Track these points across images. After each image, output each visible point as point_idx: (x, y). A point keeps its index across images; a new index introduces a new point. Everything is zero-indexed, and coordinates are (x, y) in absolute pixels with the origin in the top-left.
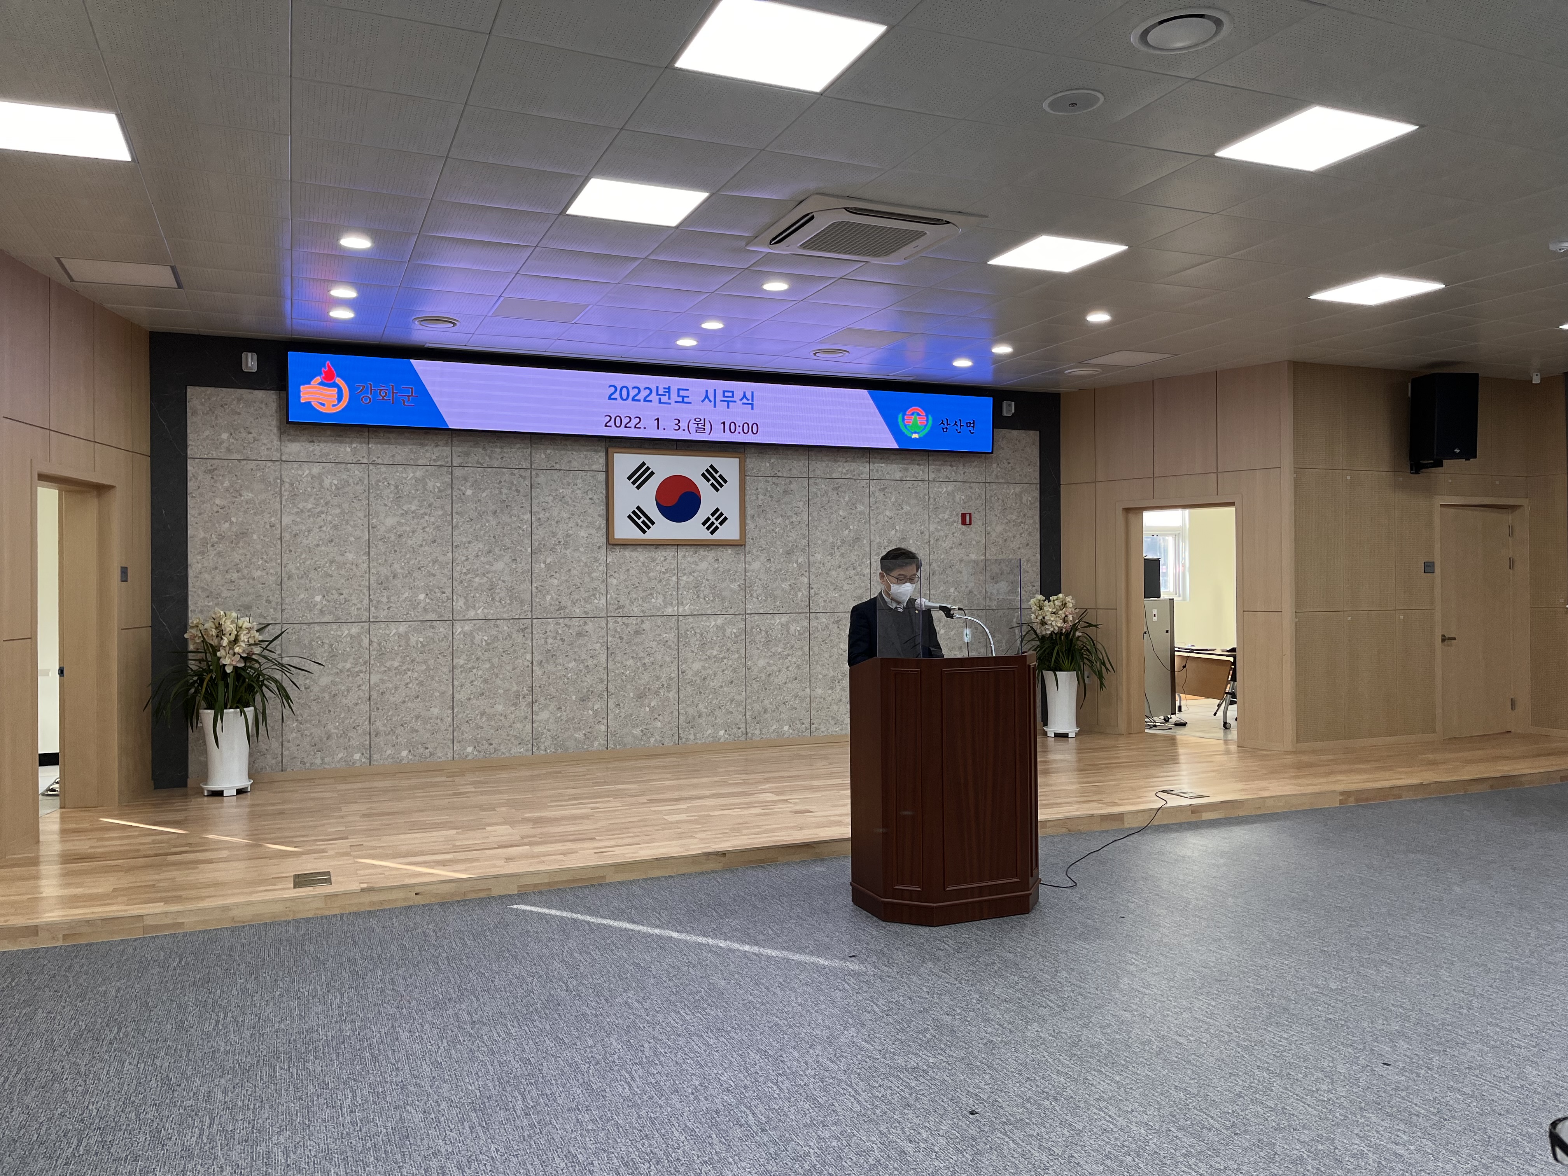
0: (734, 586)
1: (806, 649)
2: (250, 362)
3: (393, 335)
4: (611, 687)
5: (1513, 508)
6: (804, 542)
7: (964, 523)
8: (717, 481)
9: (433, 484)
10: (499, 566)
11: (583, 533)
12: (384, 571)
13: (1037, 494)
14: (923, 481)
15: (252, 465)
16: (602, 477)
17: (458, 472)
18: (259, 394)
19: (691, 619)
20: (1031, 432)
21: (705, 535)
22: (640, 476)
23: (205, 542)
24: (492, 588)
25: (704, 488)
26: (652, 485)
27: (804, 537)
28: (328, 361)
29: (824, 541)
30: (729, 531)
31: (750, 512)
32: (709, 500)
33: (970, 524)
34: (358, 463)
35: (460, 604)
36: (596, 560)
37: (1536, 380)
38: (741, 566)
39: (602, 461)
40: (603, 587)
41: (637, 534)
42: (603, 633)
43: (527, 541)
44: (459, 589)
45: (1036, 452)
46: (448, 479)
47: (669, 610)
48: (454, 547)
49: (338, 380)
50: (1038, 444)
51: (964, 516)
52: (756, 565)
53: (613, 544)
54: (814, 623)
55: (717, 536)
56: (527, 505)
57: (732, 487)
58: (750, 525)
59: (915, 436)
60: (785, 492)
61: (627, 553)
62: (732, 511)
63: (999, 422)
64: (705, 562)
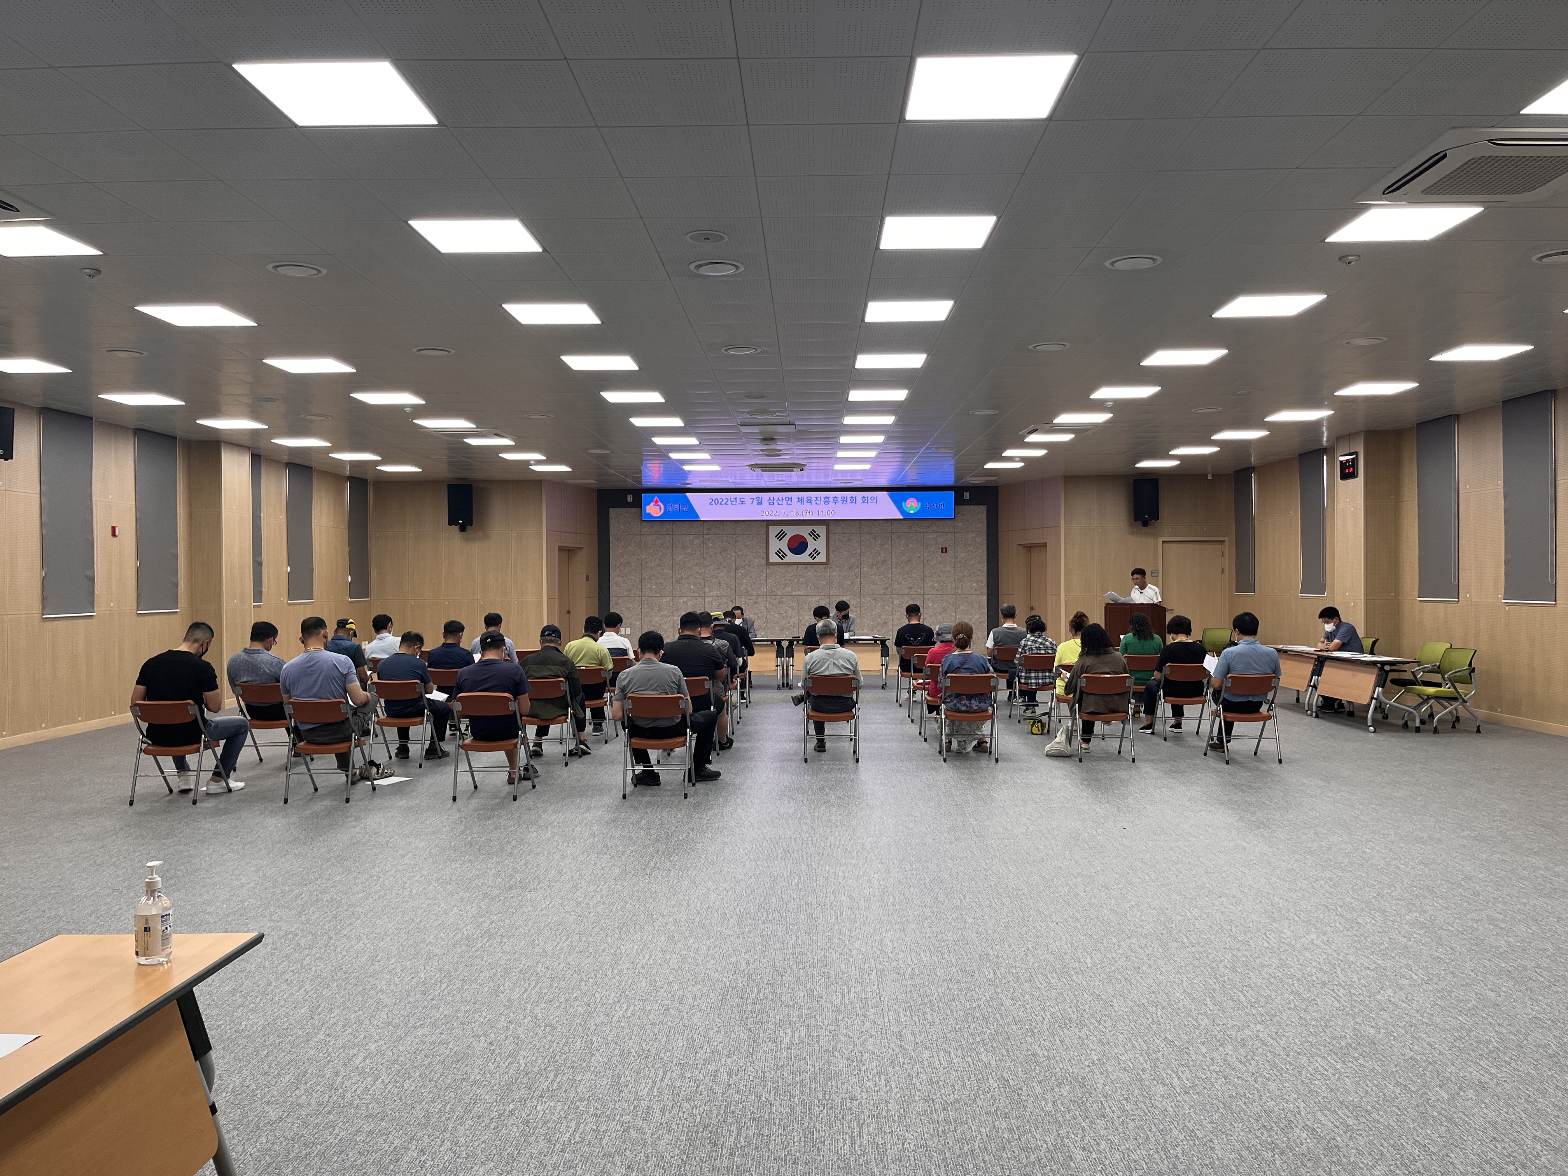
0: (824, 583)
1: (859, 611)
2: (630, 498)
3: (679, 485)
4: (769, 626)
5: (1222, 542)
6: (858, 563)
7: (942, 552)
8: (816, 537)
9: (697, 542)
10: (722, 574)
11: (756, 560)
12: (678, 577)
13: (985, 537)
14: (920, 533)
15: (631, 537)
16: (764, 536)
17: (706, 536)
18: (633, 510)
19: (804, 597)
20: (982, 506)
21: (811, 560)
22: (781, 536)
23: (615, 566)
24: (719, 583)
25: (810, 540)
26: (786, 539)
27: (858, 560)
28: (656, 497)
29: (868, 562)
30: (822, 558)
31: (831, 549)
32: (812, 545)
33: (946, 552)
34: (669, 534)
35: (707, 590)
36: (762, 571)
37: (1210, 477)
38: (827, 575)
39: (765, 530)
40: (765, 583)
41: (780, 560)
42: (765, 602)
43: (734, 564)
44: (706, 583)
45: (985, 516)
46: (702, 539)
47: (794, 593)
48: (705, 567)
49: (660, 504)
50: (985, 512)
51: (942, 549)
52: (835, 573)
53: (769, 564)
54: (863, 600)
55: (816, 560)
56: (733, 549)
57: (822, 540)
58: (831, 555)
59: (912, 512)
60: (849, 540)
61: (776, 567)
62: (823, 550)
63: (959, 501)
64: (810, 573)
